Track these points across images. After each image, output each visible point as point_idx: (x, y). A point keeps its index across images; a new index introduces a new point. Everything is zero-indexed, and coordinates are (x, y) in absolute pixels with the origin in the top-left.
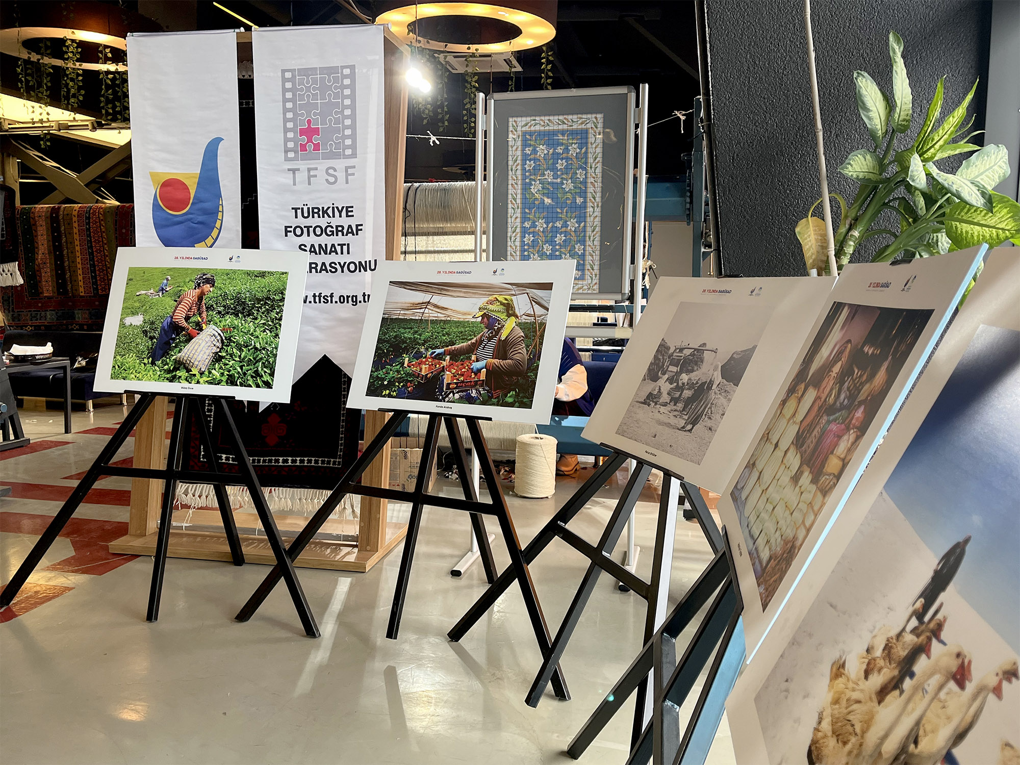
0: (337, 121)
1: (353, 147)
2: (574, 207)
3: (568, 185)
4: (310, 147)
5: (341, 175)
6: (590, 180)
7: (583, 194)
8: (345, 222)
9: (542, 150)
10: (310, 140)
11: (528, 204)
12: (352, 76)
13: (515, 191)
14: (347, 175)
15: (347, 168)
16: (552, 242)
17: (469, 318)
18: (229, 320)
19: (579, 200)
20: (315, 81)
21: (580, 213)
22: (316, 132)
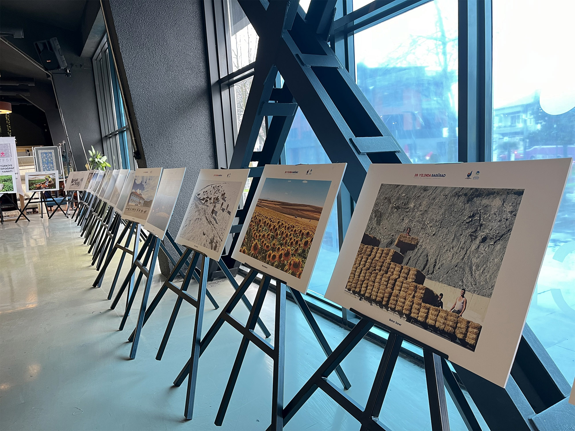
0: (8, 152)
1: (11, 155)
2: (51, 163)
3: (50, 160)
4: (3, 156)
5: (9, 160)
6: (53, 159)
7: (52, 161)
8: (11, 167)
9: (44, 155)
10: (3, 155)
11: (43, 163)
12: (10, 145)
13: (41, 161)
14: (10, 160)
15: (10, 159)
16: (48, 168)
17: (43, 179)
18: (4, 182)
19: (52, 162)
20: (3, 146)
21: (52, 164)
22: (4, 153)
